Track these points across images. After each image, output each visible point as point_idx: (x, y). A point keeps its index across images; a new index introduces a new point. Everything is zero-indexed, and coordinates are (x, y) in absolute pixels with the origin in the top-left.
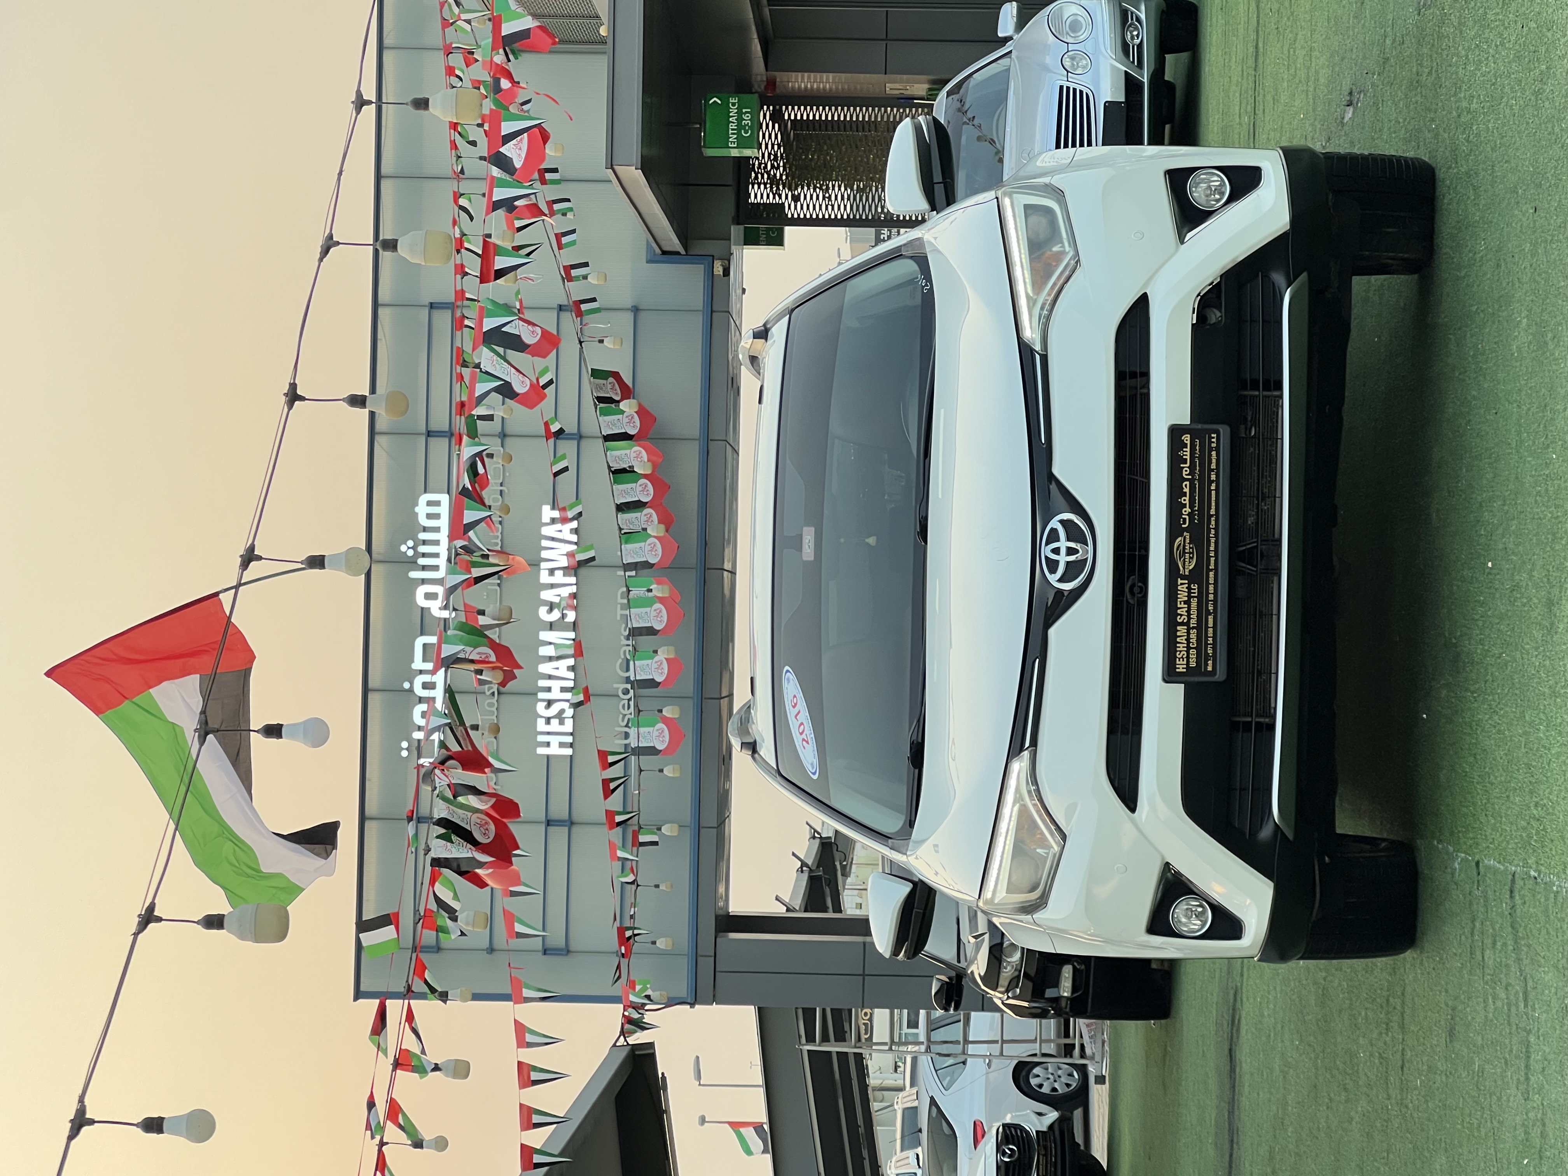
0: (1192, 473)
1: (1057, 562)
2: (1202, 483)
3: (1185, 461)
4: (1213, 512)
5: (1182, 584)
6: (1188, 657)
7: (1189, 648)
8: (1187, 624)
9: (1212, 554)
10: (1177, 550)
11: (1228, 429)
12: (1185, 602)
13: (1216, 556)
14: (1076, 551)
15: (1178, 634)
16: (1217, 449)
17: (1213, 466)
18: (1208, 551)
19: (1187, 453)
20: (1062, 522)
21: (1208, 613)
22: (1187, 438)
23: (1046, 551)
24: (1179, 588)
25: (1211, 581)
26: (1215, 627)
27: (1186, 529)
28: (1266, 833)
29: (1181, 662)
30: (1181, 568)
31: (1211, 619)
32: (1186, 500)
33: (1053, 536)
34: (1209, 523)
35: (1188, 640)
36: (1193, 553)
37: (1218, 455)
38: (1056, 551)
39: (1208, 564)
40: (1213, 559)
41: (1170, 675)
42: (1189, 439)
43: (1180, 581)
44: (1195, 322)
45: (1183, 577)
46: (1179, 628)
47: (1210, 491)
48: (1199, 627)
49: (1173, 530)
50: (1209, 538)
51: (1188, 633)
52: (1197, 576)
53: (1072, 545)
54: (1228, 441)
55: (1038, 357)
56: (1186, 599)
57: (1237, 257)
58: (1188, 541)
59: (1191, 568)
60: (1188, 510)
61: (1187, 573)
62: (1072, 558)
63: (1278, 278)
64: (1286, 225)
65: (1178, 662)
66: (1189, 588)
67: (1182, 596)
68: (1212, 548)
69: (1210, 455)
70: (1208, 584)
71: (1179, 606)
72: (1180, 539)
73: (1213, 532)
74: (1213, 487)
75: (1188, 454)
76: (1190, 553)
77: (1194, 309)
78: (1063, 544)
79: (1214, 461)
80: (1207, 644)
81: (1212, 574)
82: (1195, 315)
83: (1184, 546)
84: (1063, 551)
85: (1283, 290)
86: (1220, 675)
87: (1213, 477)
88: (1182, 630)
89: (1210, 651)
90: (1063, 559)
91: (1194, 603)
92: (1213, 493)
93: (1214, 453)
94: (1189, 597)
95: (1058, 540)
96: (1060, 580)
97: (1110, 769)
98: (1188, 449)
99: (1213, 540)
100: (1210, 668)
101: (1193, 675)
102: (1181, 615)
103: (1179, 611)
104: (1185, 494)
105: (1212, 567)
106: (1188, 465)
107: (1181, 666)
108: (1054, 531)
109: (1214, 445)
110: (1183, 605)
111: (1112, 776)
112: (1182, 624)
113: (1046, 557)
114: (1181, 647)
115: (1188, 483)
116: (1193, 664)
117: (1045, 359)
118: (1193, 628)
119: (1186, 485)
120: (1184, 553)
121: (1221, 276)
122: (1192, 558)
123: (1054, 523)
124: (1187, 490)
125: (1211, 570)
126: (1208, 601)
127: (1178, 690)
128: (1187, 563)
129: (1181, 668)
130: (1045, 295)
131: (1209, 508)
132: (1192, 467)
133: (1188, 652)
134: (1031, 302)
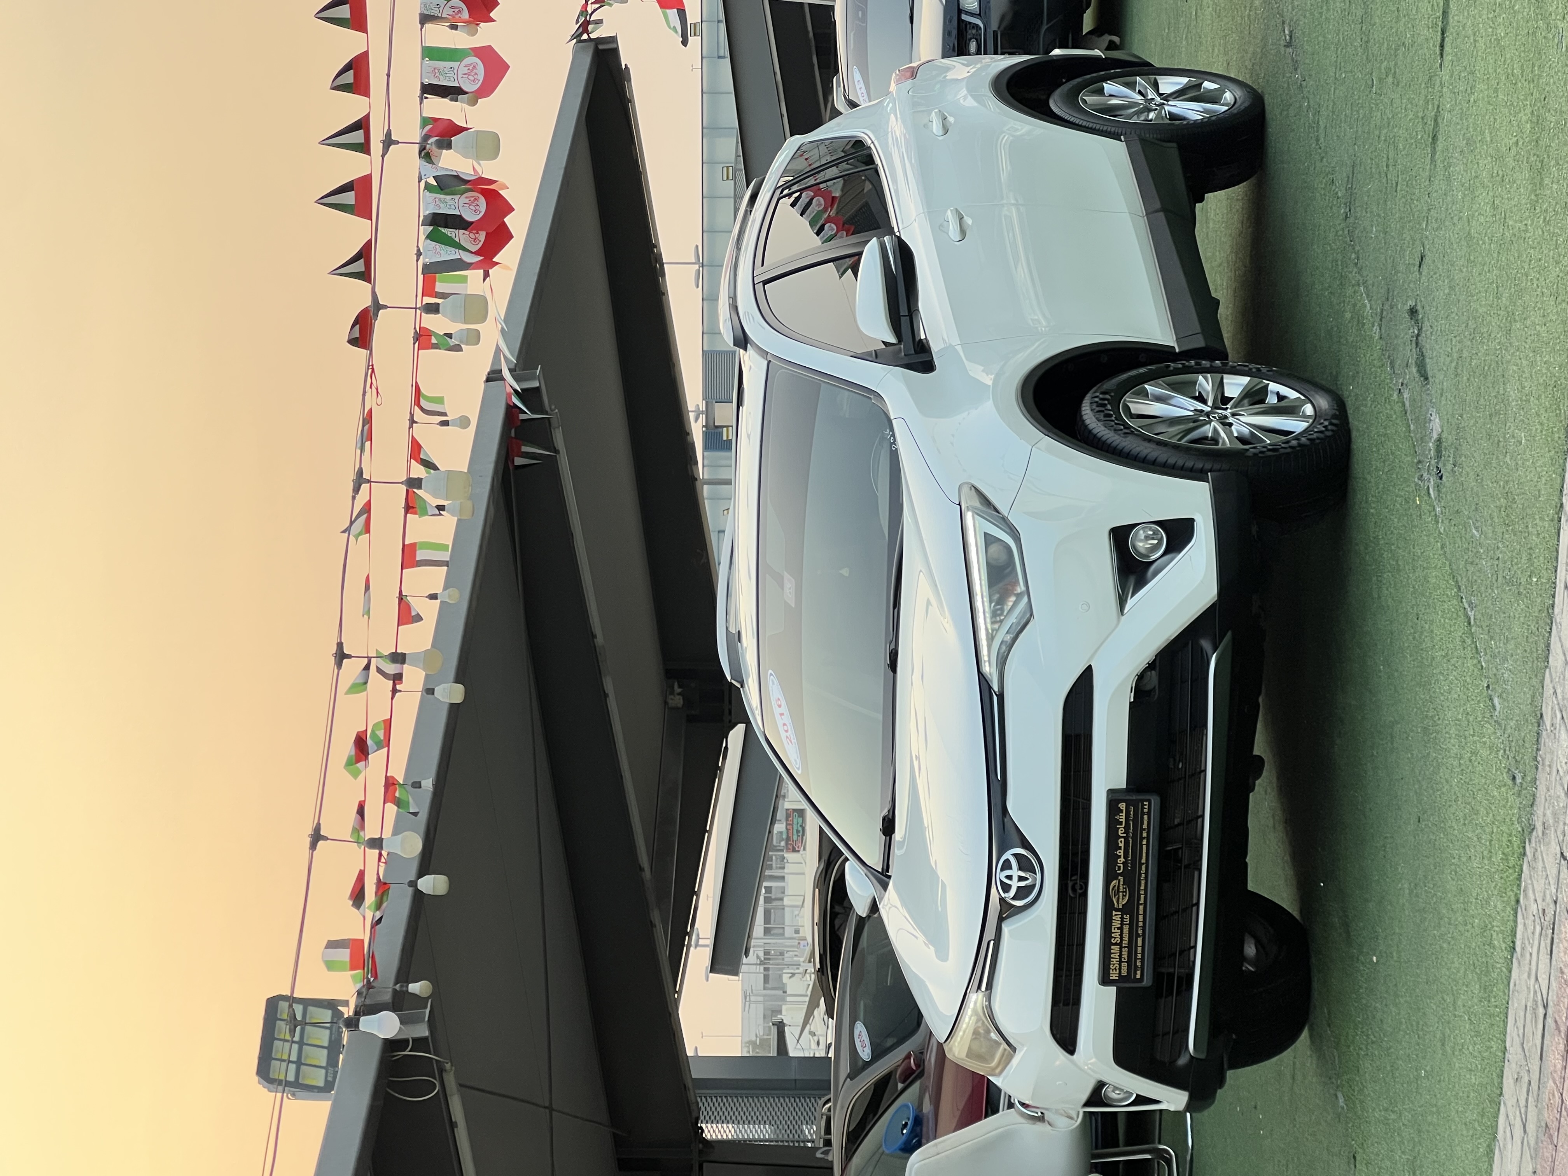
0: (1127, 832)
1: (1010, 886)
2: (1134, 838)
3: (1121, 823)
4: (1144, 861)
5: (1116, 915)
6: (1120, 969)
7: (1121, 962)
8: (1120, 944)
9: (1142, 892)
10: (1113, 889)
11: (1158, 799)
12: (1118, 928)
13: (1146, 894)
14: (1026, 879)
15: (1112, 951)
16: (1149, 814)
17: (1145, 826)
18: (1139, 890)
19: (1122, 817)
20: (1015, 855)
21: (1138, 936)
22: (1123, 806)
23: (1002, 876)
24: (1114, 918)
25: (1141, 912)
26: (1143, 947)
27: (1120, 874)
28: (1182, 1061)
29: (1114, 972)
30: (1116, 903)
31: (1140, 940)
32: (1121, 852)
33: (1007, 865)
34: (1140, 869)
35: (1120, 956)
36: (1126, 892)
37: (1149, 818)
38: (1009, 877)
39: (1139, 899)
40: (1142, 897)
41: (1105, 980)
42: (1124, 806)
43: (1114, 913)
44: (1132, 700)
45: (1117, 910)
46: (1112, 947)
47: (1141, 845)
48: (1129, 947)
49: (1110, 874)
50: (1139, 880)
51: (1121, 951)
52: (1129, 909)
53: (1022, 874)
54: (1158, 807)
55: (995, 698)
56: (1119, 926)
57: (1171, 636)
58: (1122, 883)
59: (1124, 903)
60: (1122, 859)
61: (1120, 907)
62: (1022, 884)
63: (1206, 644)
64: (1214, 597)
65: (1111, 972)
66: (1122, 918)
67: (1116, 924)
68: (1142, 888)
69: (1142, 819)
70: (1138, 914)
71: (1113, 931)
72: (1115, 882)
73: (1143, 875)
74: (1144, 842)
75: (1124, 817)
76: (1123, 892)
77: (1132, 688)
78: (1015, 872)
79: (1146, 823)
80: (1136, 959)
81: (1141, 907)
82: (1133, 694)
83: (1119, 887)
84: (1015, 878)
85: (1209, 654)
86: (1147, 982)
87: (1145, 835)
88: (1115, 949)
89: (1139, 964)
90: (1015, 884)
91: (1126, 929)
92: (1144, 847)
93: (1146, 817)
94: (1122, 924)
95: (1010, 868)
96: (1014, 898)
97: (1054, 1028)
98: (1124, 814)
99: (1143, 882)
100: (1138, 976)
101: (1125, 982)
102: (1115, 938)
103: (1113, 935)
104: (1120, 848)
105: (1142, 901)
106: (1123, 826)
107: (1114, 975)
108: (1007, 861)
109: (1146, 810)
110: (1116, 930)
111: (1055, 1032)
112: (1116, 944)
113: (1001, 881)
114: (1115, 961)
115: (1123, 840)
116: (1124, 973)
117: (1001, 697)
118: (1125, 947)
119: (1121, 842)
120: (1118, 891)
121: (1156, 656)
122: (1125, 896)
123: (1008, 855)
124: (1122, 845)
125: (1141, 904)
126: (1137, 926)
127: (1111, 991)
128: (1120, 900)
129: (1114, 976)
130: (1002, 635)
131: (1141, 858)
132: (1127, 828)
133: (1120, 965)
134: (991, 638)
